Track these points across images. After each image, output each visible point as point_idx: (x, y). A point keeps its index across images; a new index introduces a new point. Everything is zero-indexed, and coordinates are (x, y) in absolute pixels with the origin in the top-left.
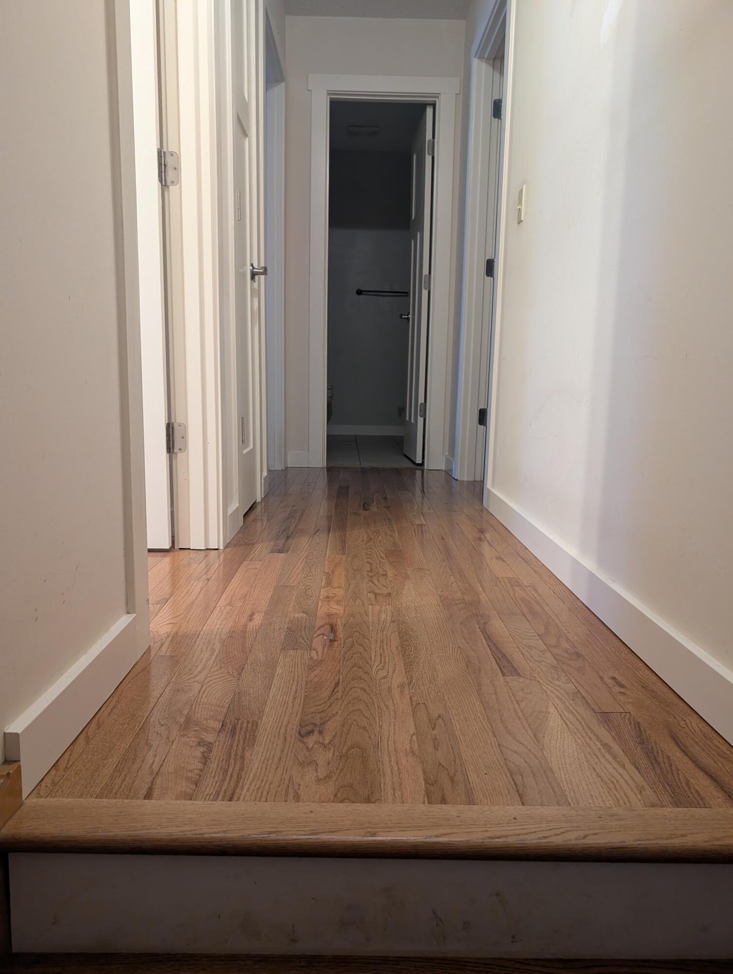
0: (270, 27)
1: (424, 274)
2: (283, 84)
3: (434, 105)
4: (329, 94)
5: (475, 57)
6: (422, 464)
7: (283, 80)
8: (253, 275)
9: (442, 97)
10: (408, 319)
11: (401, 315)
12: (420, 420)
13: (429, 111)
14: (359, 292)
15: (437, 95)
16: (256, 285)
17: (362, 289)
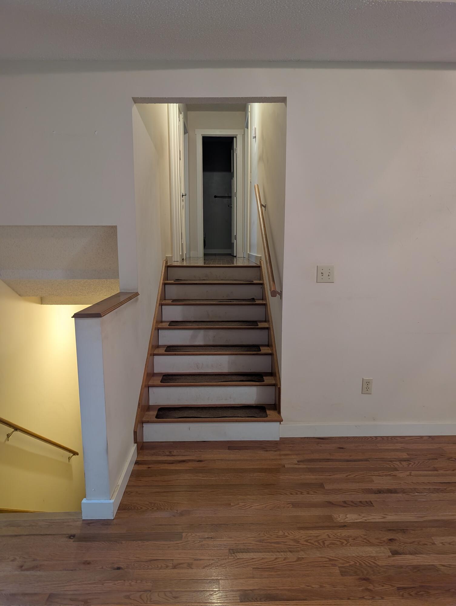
0: (186, 127)
1: (235, 192)
2: (188, 134)
3: (236, 137)
4: (202, 135)
5: (246, 128)
6: (236, 256)
7: (187, 133)
8: (183, 196)
9: (238, 135)
10: (231, 207)
11: (229, 206)
12: (235, 241)
13: (235, 139)
14: (215, 197)
15: (237, 135)
16: (183, 198)
17: (217, 196)
